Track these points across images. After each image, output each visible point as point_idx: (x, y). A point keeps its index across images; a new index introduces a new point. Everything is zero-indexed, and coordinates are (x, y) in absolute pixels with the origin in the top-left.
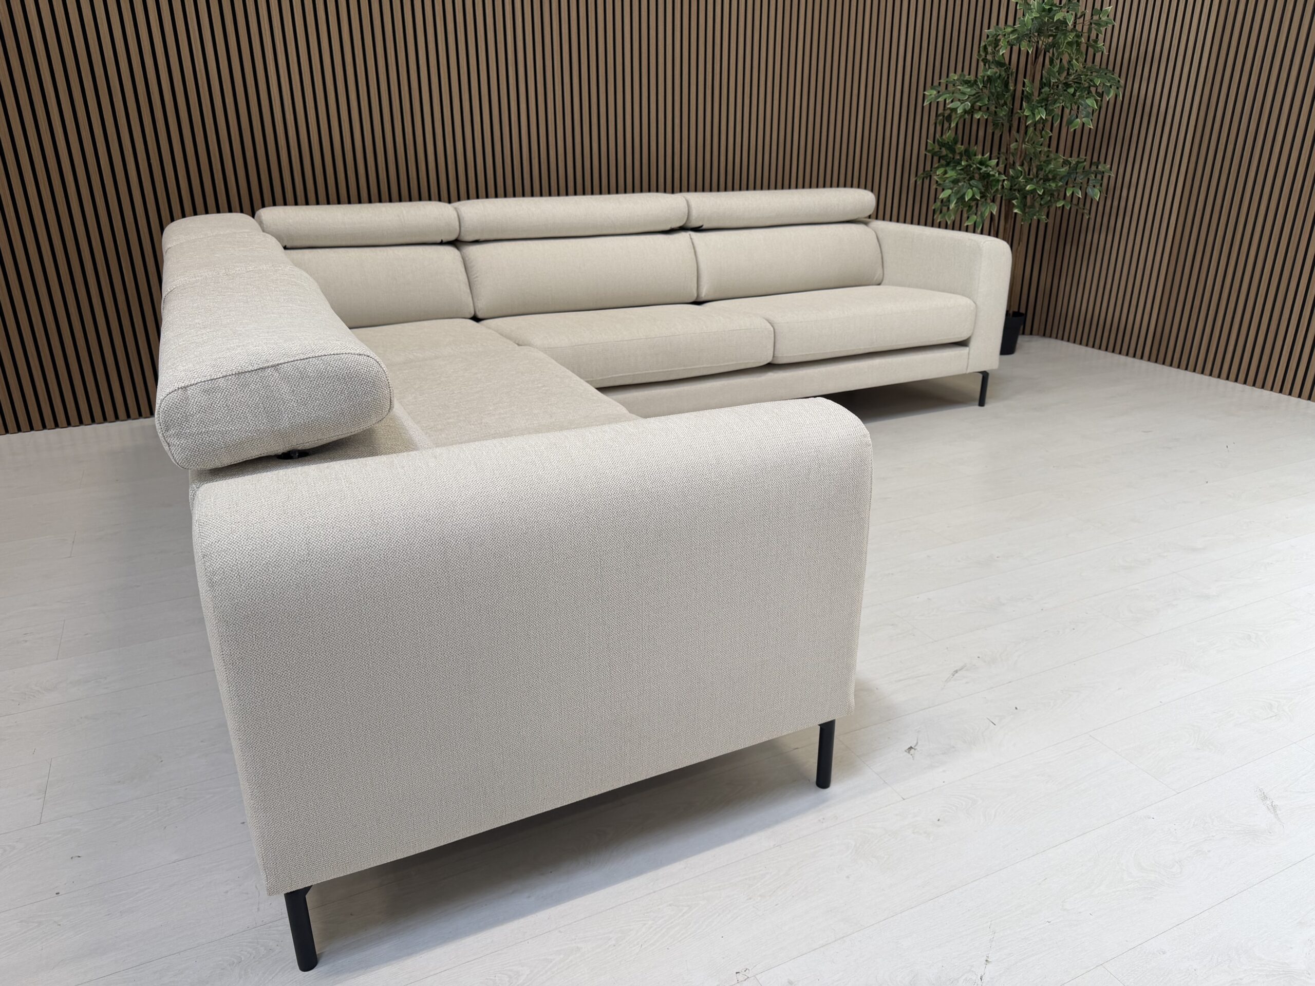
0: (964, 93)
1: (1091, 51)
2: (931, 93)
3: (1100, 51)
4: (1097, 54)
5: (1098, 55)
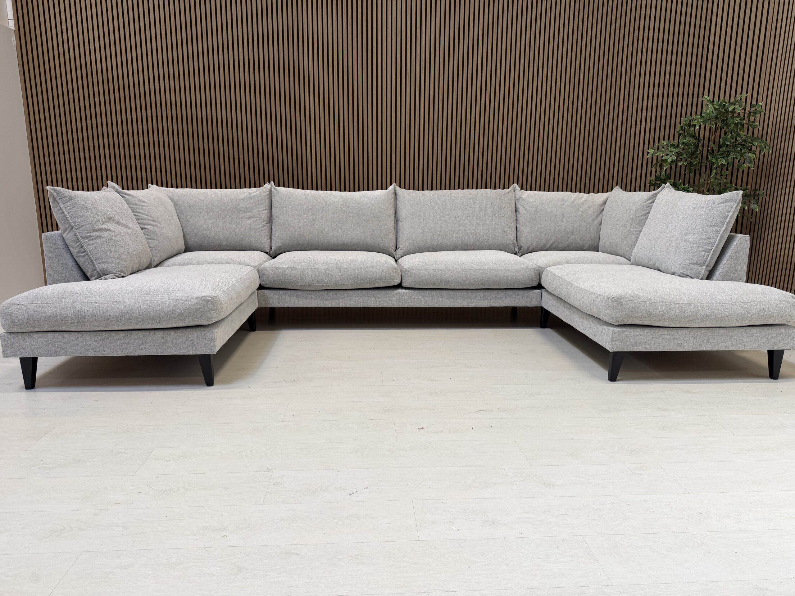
1: (751, 128)
2: (651, 151)
3: (757, 128)
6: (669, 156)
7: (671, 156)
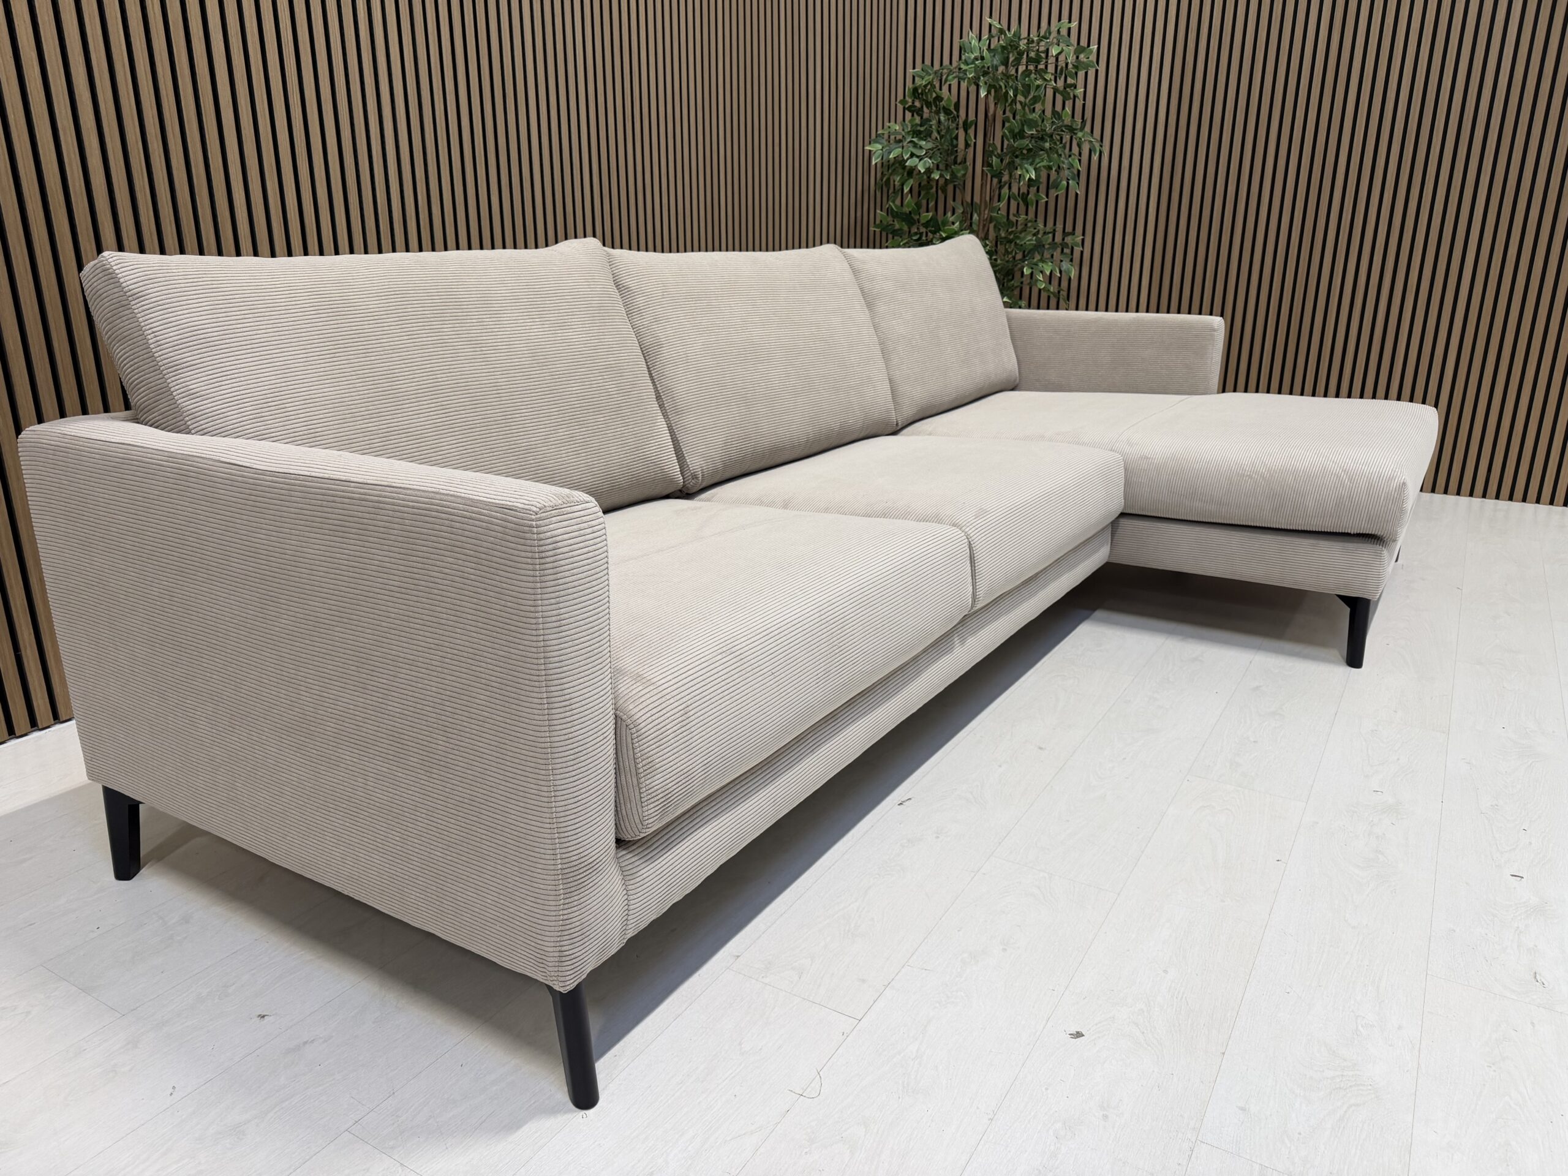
0: (918, 146)
1: (1059, 98)
2: (876, 147)
3: (1070, 98)
4: (1067, 102)
6: (916, 160)
7: (921, 158)
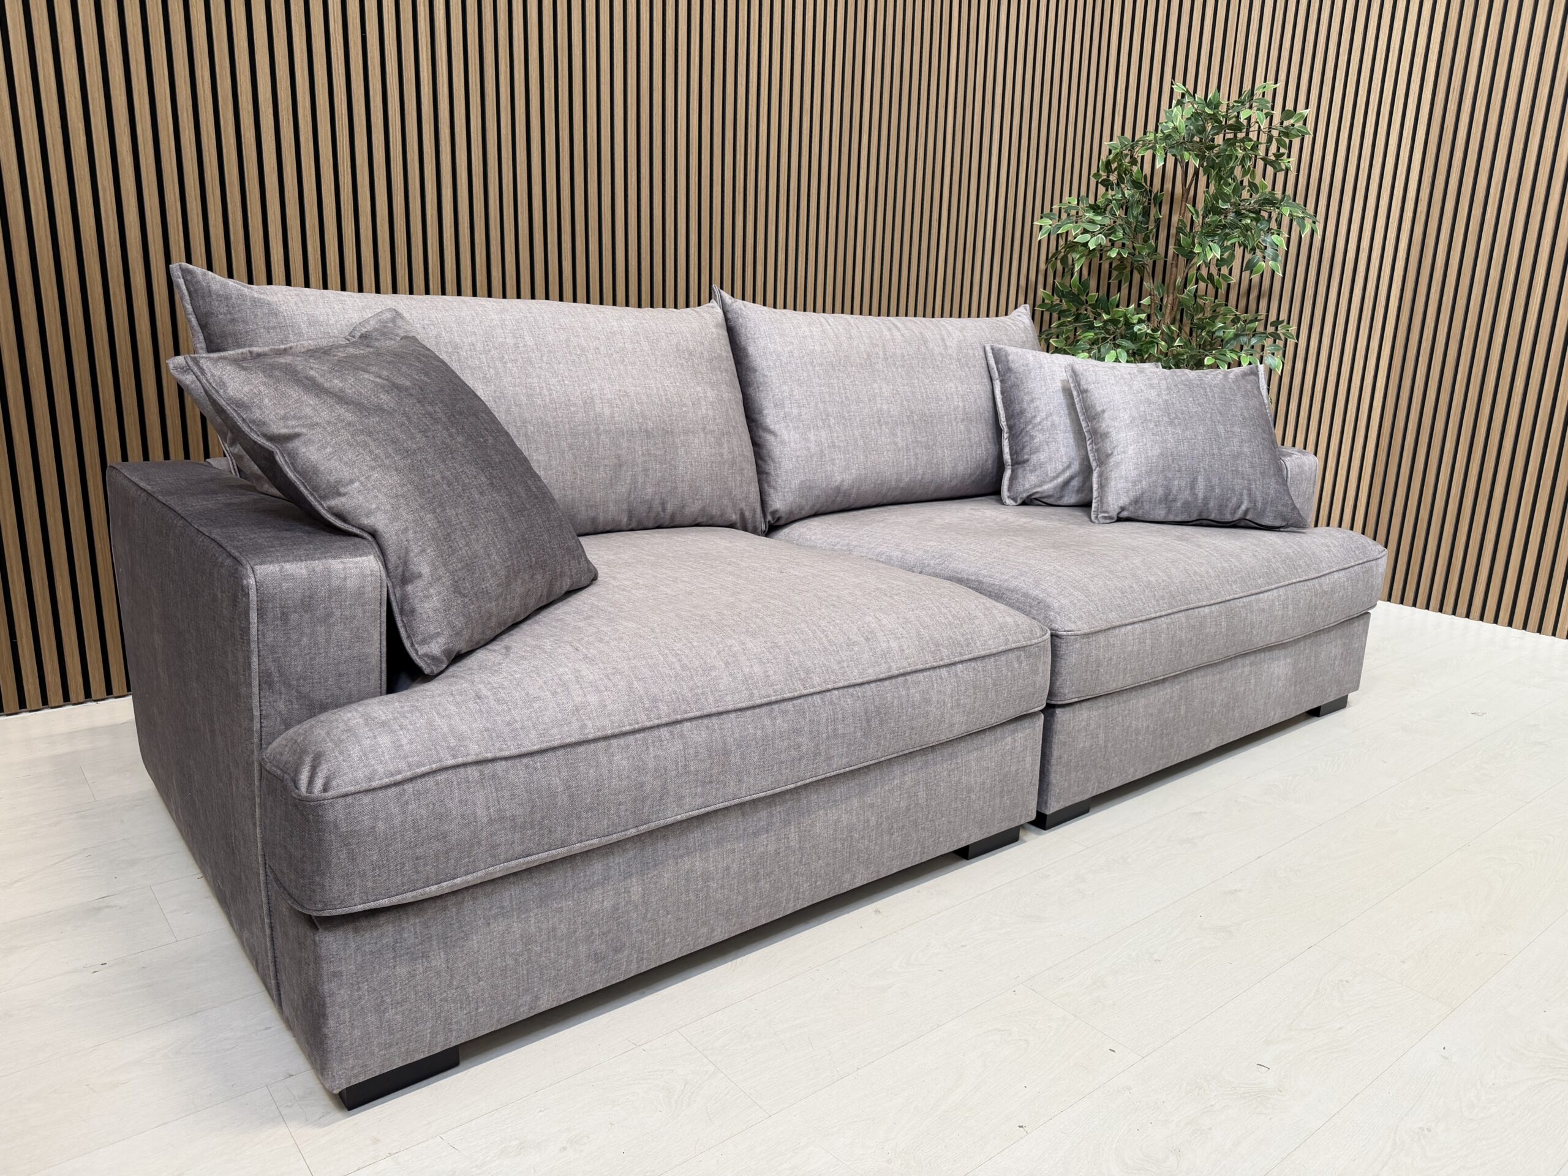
0: (1092, 222)
2: (1047, 222)
3: (1282, 170)
5: (1281, 176)
7: (1093, 234)
